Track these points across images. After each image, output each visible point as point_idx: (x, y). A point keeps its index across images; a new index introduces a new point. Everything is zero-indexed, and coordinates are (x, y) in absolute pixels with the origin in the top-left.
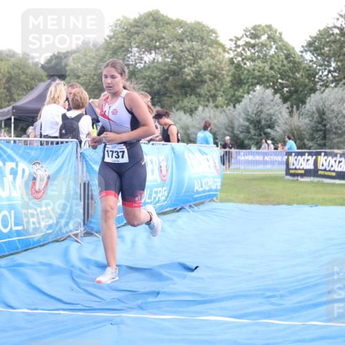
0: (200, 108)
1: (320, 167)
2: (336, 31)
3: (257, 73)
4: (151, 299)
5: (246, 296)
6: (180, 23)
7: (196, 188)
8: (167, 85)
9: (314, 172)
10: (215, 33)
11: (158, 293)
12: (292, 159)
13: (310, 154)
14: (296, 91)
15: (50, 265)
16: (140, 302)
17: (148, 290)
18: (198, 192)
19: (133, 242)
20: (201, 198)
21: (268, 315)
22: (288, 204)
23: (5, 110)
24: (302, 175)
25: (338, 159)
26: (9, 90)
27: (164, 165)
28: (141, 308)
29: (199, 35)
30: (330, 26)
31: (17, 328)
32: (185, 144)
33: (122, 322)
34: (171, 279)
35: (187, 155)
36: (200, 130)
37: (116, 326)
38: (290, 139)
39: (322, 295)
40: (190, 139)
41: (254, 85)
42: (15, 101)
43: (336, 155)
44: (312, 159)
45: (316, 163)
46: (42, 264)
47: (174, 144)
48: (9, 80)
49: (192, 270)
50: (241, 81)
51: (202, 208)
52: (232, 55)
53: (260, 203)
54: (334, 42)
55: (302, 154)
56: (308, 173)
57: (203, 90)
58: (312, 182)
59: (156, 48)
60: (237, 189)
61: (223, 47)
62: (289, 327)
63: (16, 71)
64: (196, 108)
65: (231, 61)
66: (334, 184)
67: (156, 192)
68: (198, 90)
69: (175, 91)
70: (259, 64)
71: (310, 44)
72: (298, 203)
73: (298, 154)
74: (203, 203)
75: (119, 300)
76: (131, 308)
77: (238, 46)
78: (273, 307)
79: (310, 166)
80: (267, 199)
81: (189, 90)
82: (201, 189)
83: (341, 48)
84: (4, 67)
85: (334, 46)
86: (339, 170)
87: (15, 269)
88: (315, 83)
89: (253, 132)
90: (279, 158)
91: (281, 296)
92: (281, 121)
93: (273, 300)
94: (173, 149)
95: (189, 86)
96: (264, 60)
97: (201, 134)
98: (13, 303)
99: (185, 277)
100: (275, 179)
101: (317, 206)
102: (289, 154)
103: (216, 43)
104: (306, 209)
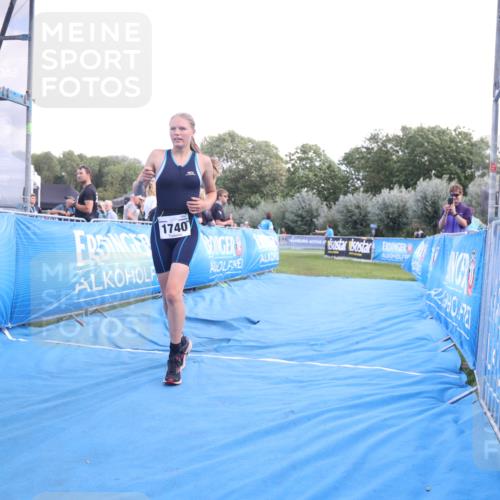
0: (263, 203)
1: (351, 249)
2: (364, 150)
3: (305, 180)
4: (224, 344)
5: (295, 344)
6: (250, 141)
7: (262, 260)
8: (240, 185)
9: (346, 253)
10: (276, 149)
11: (229, 340)
12: (330, 243)
13: (344, 239)
14: (334, 193)
15: (149, 316)
16: (215, 346)
17: (221, 337)
18: (263, 263)
19: (212, 301)
20: (262, 269)
21: (312, 359)
22: (328, 276)
23: (120, 199)
24: (337, 255)
25: (364, 243)
26: (122, 185)
27: (239, 244)
28: (216, 350)
29: (265, 149)
30: (359, 146)
31: (124, 363)
32: (252, 229)
33: (202, 361)
34: (239, 329)
35: (254, 236)
36: (263, 219)
37: (196, 364)
38: (330, 227)
39: (352, 344)
40: (254, 226)
41: (304, 187)
42: (126, 193)
43: (362, 241)
44: (345, 243)
45: (347, 246)
46: (144, 315)
47: (244, 228)
48: (123, 178)
49: (254, 323)
50: (294, 183)
51: (263, 277)
52: (290, 165)
53: (305, 274)
54: (363, 158)
55: (338, 239)
56: (341, 253)
57: (266, 190)
58: (344, 261)
59: (232, 158)
60: (288, 263)
61: (282, 159)
62: (327, 368)
63: (132, 172)
64: (259, 203)
65: (289, 170)
66: (360, 263)
67: (232, 264)
68: (263, 189)
69: (244, 190)
70: (307, 172)
71: (345, 159)
72: (335, 275)
73: (334, 239)
74: (263, 273)
75: (200, 344)
76: (209, 351)
77: (291, 160)
78: (315, 353)
79: (343, 248)
80: (310, 272)
81: (255, 190)
82: (266, 261)
83: (367, 162)
84: (120, 169)
85: (363, 161)
86: (365, 252)
87: (122, 318)
88: (348, 188)
89: (299, 223)
90: (320, 242)
91: (322, 344)
92: (322, 214)
93: (315, 347)
94: (243, 232)
95: (255, 186)
96: (310, 169)
97: (264, 222)
98: (120, 344)
99: (249, 328)
100: (317, 257)
101: (347, 277)
102: (328, 239)
103: (277, 157)
104: (340, 280)
